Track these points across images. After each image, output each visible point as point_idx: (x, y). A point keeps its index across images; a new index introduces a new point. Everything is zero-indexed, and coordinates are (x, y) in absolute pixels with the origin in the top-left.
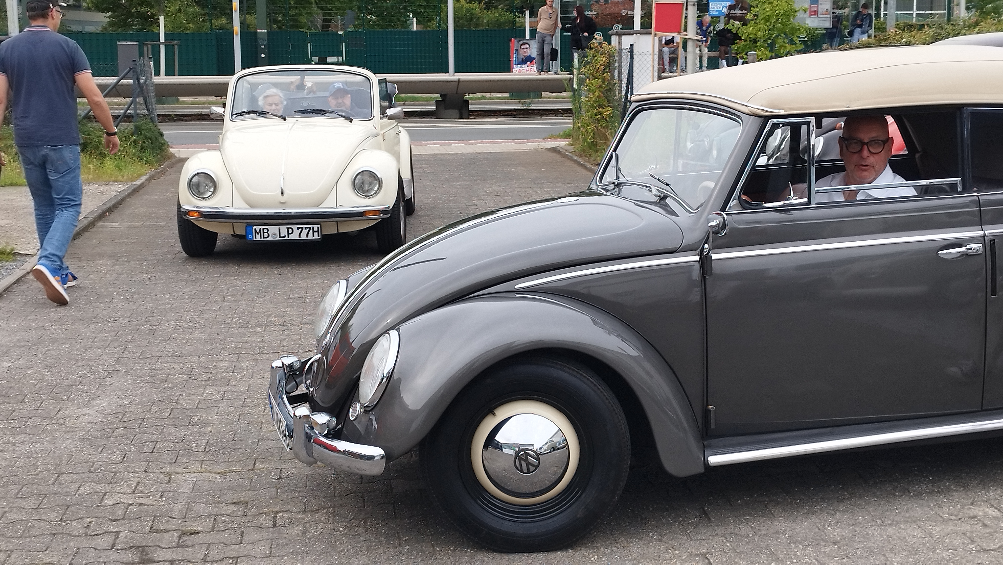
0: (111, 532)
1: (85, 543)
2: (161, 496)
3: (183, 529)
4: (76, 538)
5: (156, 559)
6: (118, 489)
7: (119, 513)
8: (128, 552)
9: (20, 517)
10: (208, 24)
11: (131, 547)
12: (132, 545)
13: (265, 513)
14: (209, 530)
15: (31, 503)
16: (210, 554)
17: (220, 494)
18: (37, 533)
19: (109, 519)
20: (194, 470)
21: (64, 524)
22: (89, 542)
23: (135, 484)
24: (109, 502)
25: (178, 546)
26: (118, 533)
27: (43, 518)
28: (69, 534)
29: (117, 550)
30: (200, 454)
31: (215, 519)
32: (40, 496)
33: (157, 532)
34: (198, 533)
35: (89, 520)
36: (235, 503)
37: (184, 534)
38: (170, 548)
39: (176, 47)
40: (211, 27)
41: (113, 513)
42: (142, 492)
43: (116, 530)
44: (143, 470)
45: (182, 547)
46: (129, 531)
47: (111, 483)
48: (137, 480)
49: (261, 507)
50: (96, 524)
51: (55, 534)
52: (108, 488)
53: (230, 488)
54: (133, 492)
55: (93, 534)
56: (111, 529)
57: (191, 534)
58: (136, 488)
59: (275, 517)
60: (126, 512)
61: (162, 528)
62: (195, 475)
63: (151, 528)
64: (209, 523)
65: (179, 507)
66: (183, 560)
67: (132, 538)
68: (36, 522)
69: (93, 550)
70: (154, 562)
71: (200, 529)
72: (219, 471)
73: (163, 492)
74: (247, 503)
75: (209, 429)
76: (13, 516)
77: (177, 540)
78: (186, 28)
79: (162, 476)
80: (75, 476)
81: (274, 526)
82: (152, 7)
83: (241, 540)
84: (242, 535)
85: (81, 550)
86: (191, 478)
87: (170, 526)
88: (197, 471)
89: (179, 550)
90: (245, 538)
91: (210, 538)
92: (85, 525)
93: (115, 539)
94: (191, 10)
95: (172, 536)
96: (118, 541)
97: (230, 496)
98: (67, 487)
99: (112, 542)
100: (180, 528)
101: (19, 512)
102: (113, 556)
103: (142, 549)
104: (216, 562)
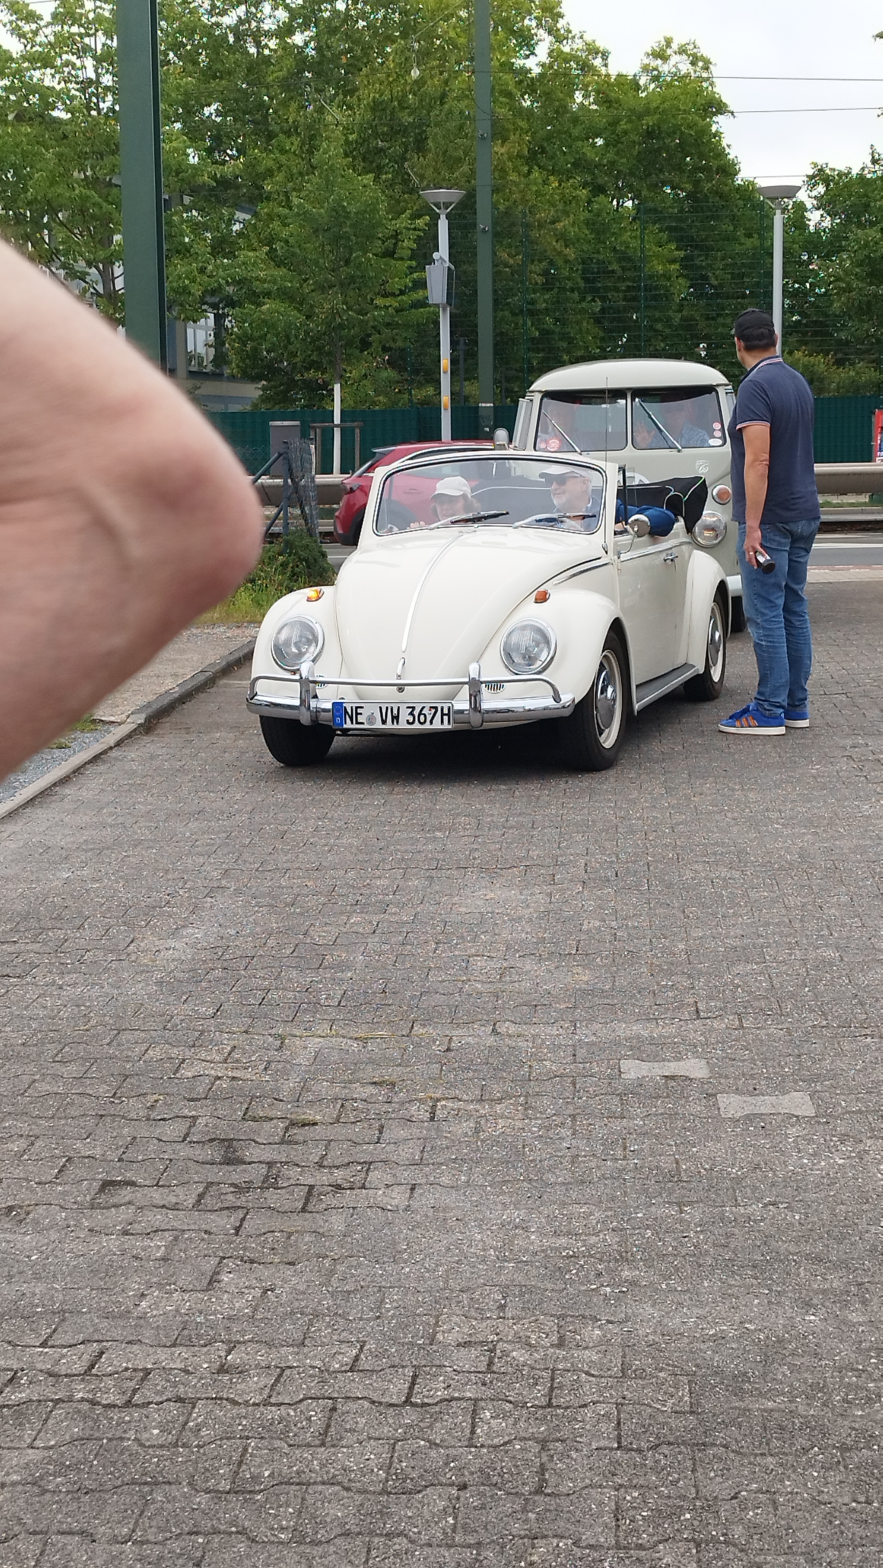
0: (185, 1117)
1: (143, 1131)
2: (266, 1069)
3: (293, 1117)
4: (133, 1123)
5: (248, 1160)
6: (203, 1056)
7: (201, 1090)
8: (206, 1147)
9: (55, 1089)
10: (406, 396)
11: (212, 1139)
12: (214, 1136)
13: (420, 1100)
14: (332, 1120)
15: (73, 1069)
16: (329, 1155)
17: (355, 1070)
18: (77, 1114)
19: (185, 1098)
20: (321, 1032)
21: (116, 1101)
22: (152, 1129)
23: (229, 1048)
24: (187, 1072)
25: (282, 1143)
26: (195, 1118)
27: (87, 1092)
28: (123, 1117)
29: (190, 1142)
30: (330, 1010)
31: (342, 1105)
32: (86, 1060)
33: (254, 1119)
34: (315, 1124)
35: (156, 1097)
36: (375, 1083)
37: (293, 1124)
38: (270, 1143)
39: (357, 429)
40: (410, 401)
41: (192, 1090)
42: (237, 1061)
43: (194, 1113)
44: (243, 1029)
45: (289, 1143)
46: (211, 1116)
47: (194, 1046)
48: (232, 1043)
49: (414, 1090)
50: (165, 1103)
51: (102, 1116)
52: (188, 1054)
53: (371, 1061)
54: (225, 1061)
55: (159, 1117)
56: (186, 1112)
57: (304, 1125)
58: (230, 1053)
59: (434, 1107)
60: (210, 1089)
61: (262, 1113)
62: (321, 1039)
63: (245, 1113)
64: (332, 1111)
65: (291, 1084)
66: (286, 1163)
67: (216, 1127)
68: (78, 1096)
69: (156, 1141)
70: (245, 1163)
71: (318, 1117)
72: (356, 1035)
73: (269, 1062)
74: (393, 1084)
75: (349, 975)
76: (44, 1087)
77: (281, 1134)
78: (374, 403)
79: (271, 1039)
80: (143, 1035)
81: (432, 1119)
82: (325, 371)
83: (379, 1139)
84: (381, 1130)
85: (138, 1139)
86: (314, 1044)
87: (274, 1112)
88: (322, 1034)
89: (284, 1146)
90: (386, 1135)
91: (332, 1131)
92: (149, 1104)
93: (190, 1127)
94: (384, 374)
95: (276, 1127)
96: (194, 1129)
97: (370, 1073)
98: (129, 1049)
99: (184, 1131)
100: (289, 1116)
101: (54, 1082)
102: (184, 1151)
103: (228, 1143)
104: (337, 1167)
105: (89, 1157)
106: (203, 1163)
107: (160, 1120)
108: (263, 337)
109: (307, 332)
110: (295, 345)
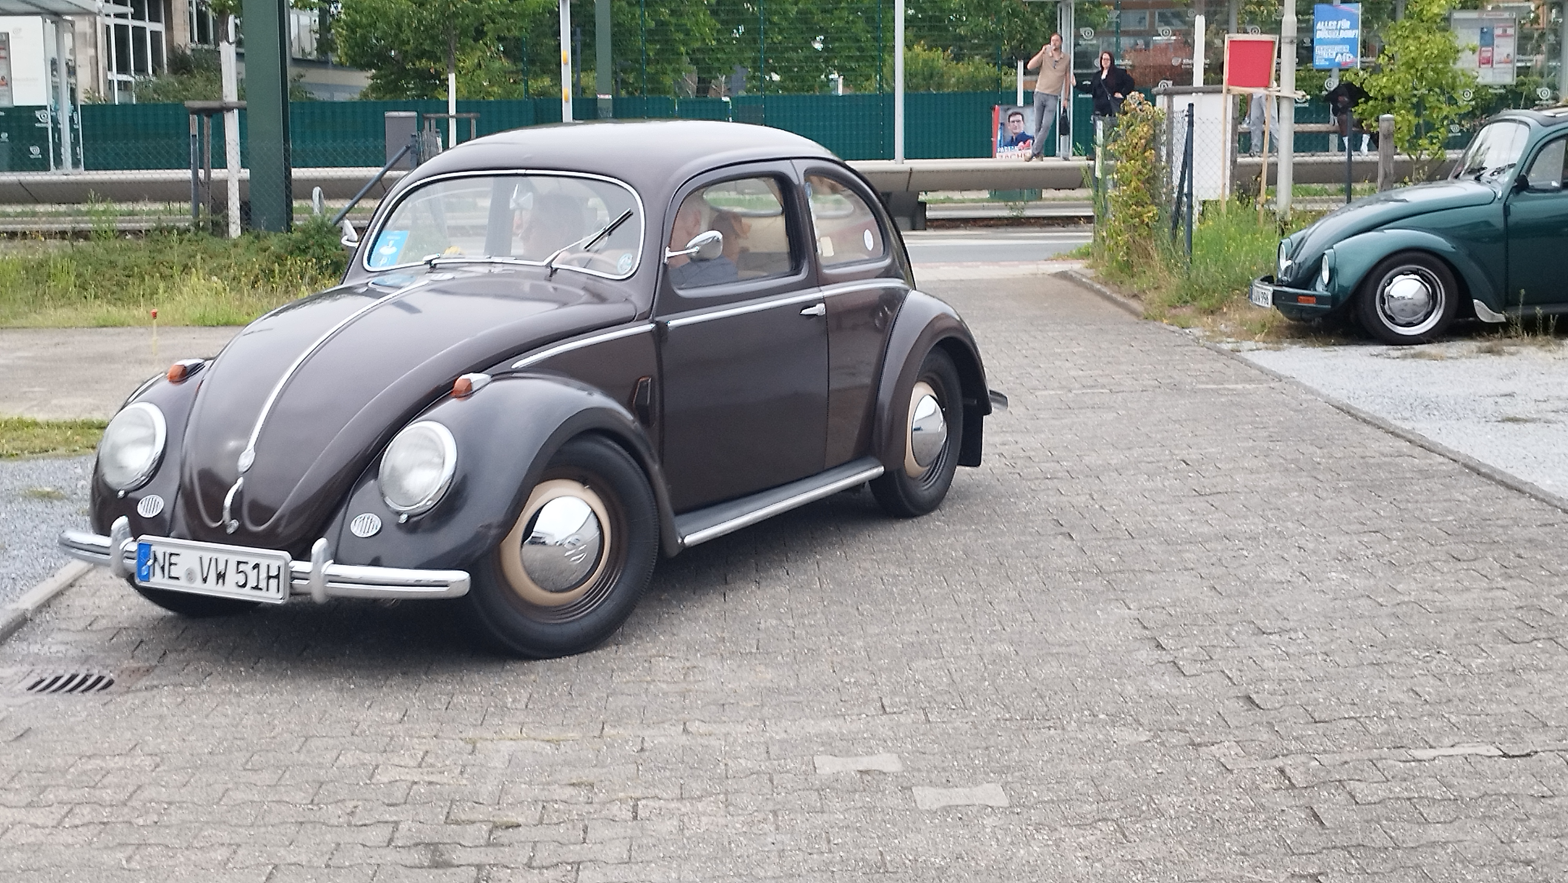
0: (386, 822)
1: (347, 836)
2: (462, 773)
3: (496, 819)
4: (334, 829)
5: (456, 862)
6: (396, 760)
7: (399, 794)
8: (412, 851)
9: (251, 797)
10: (522, 87)
11: (417, 845)
12: (419, 840)
13: (621, 800)
14: (537, 823)
15: (267, 777)
16: (537, 857)
17: (551, 772)
18: (277, 821)
19: (384, 804)
20: (511, 736)
21: (315, 808)
22: (354, 836)
23: (421, 753)
24: (382, 777)
25: (488, 845)
26: (396, 823)
27: (284, 799)
28: (324, 824)
29: (396, 847)
30: (518, 713)
31: (544, 807)
32: (279, 767)
33: (457, 823)
34: (519, 826)
35: (354, 803)
36: (573, 785)
37: (496, 827)
38: (476, 846)
39: (473, 121)
41: (390, 795)
42: (432, 765)
43: (395, 818)
44: (434, 733)
45: (494, 845)
46: (414, 821)
47: (385, 751)
48: (424, 748)
49: (614, 790)
50: (365, 809)
51: (301, 823)
52: (381, 759)
53: (567, 763)
54: (420, 766)
55: (361, 823)
56: (387, 817)
57: (507, 827)
58: (423, 759)
59: (635, 806)
60: (408, 794)
61: (463, 817)
62: (512, 743)
63: (447, 818)
64: (535, 813)
65: (488, 788)
66: (494, 865)
67: (419, 831)
68: (275, 804)
69: (361, 847)
70: (452, 866)
71: (521, 820)
72: (547, 738)
73: (464, 766)
74: (592, 786)
76: (239, 796)
77: (486, 836)
79: (462, 743)
80: (331, 741)
81: (635, 818)
82: (436, 60)
83: (584, 839)
84: (585, 831)
85: (342, 846)
86: (506, 747)
87: (476, 815)
88: (513, 737)
89: (490, 850)
90: (591, 835)
91: (537, 834)
92: (349, 811)
93: (393, 831)
94: (497, 64)
95: (480, 830)
96: (397, 835)
97: (567, 774)
98: (320, 755)
99: (388, 836)
100: (491, 819)
101: (248, 791)
102: (390, 856)
103: (433, 847)
104: (547, 868)
105: (294, 864)
106: (411, 867)
107: (362, 826)
108: (373, 25)
109: (420, 21)
110: (406, 34)
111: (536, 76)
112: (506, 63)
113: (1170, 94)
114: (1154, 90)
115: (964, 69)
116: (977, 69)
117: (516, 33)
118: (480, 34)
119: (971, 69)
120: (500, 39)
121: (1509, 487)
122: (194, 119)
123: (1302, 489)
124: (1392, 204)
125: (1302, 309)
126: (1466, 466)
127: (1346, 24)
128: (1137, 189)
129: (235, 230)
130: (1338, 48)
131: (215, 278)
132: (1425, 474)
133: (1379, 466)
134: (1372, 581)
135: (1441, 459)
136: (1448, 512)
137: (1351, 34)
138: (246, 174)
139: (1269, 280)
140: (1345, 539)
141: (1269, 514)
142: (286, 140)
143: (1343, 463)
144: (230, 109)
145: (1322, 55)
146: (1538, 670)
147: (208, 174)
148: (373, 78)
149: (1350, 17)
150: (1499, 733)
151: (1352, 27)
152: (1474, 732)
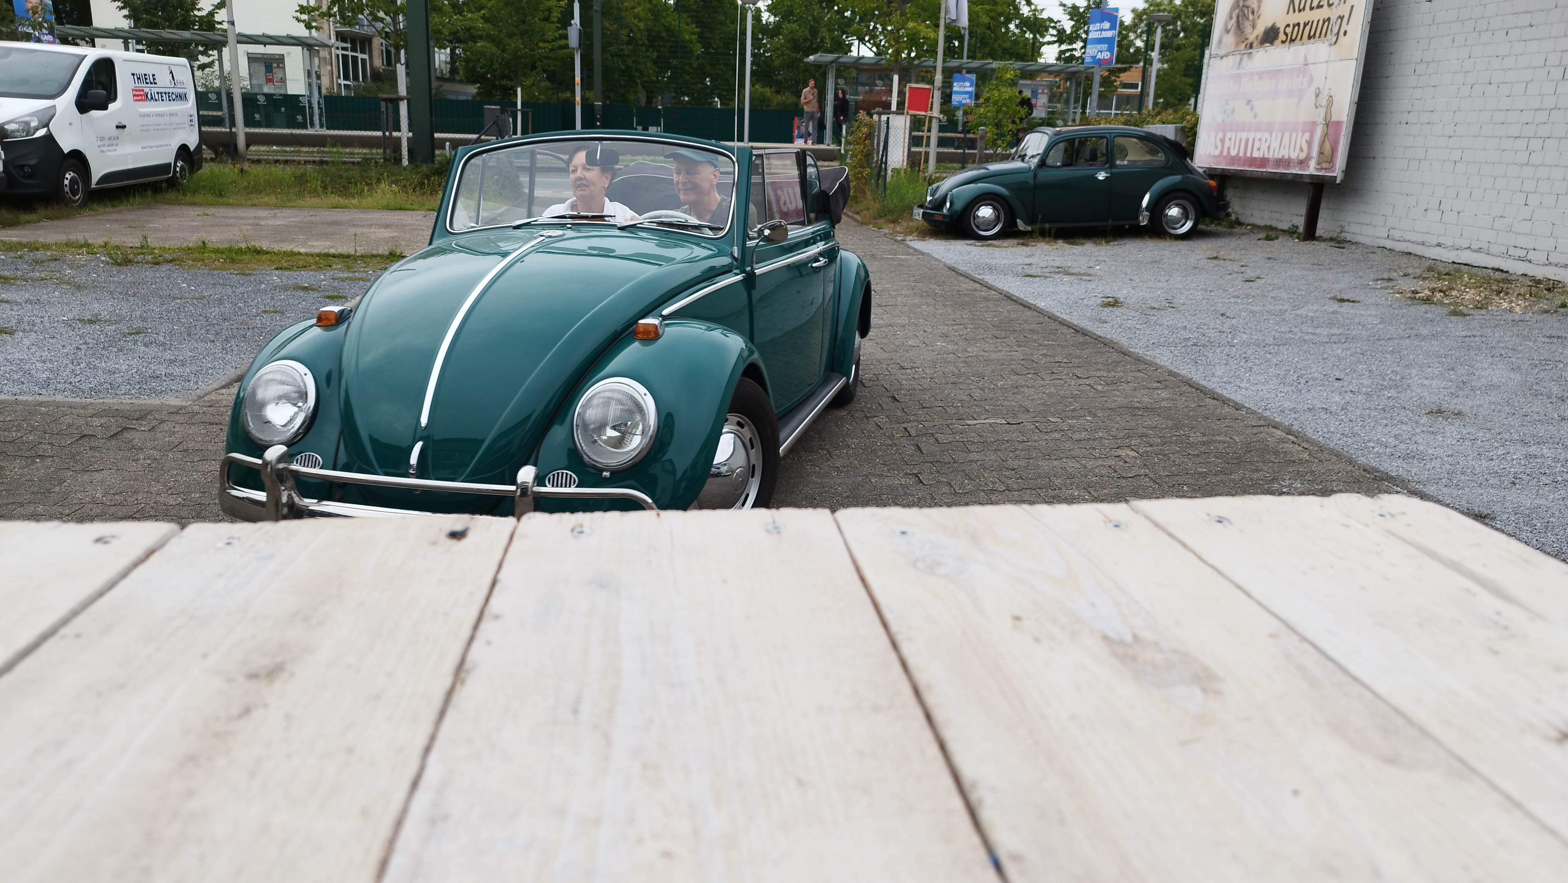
10: (555, 96)
39: (530, 114)
40: (558, 98)
78: (538, 99)
82: (511, 80)
94: (543, 84)
108: (478, 60)
109: (503, 59)
110: (496, 66)
111: (563, 91)
112: (547, 84)
113: (880, 114)
114: (873, 111)
115: (780, 98)
116: (786, 98)
117: (552, 68)
118: (534, 67)
119: (784, 98)
120: (544, 71)
121: (1025, 306)
122: (383, 104)
123: (928, 305)
124: (982, 171)
125: (936, 221)
126: (1005, 296)
127: (968, 84)
128: (860, 159)
129: (405, 162)
130: (964, 96)
131: (394, 186)
132: (986, 299)
133: (965, 295)
134: (956, 347)
135: (994, 293)
136: (995, 316)
137: (970, 89)
138: (411, 134)
139: (921, 206)
140: (946, 328)
141: (911, 315)
142: (431, 116)
143: (948, 293)
144: (402, 99)
145: (956, 99)
146: (1028, 387)
147: (390, 134)
148: (478, 88)
149: (970, 80)
150: (1006, 414)
151: (971, 86)
152: (995, 414)
